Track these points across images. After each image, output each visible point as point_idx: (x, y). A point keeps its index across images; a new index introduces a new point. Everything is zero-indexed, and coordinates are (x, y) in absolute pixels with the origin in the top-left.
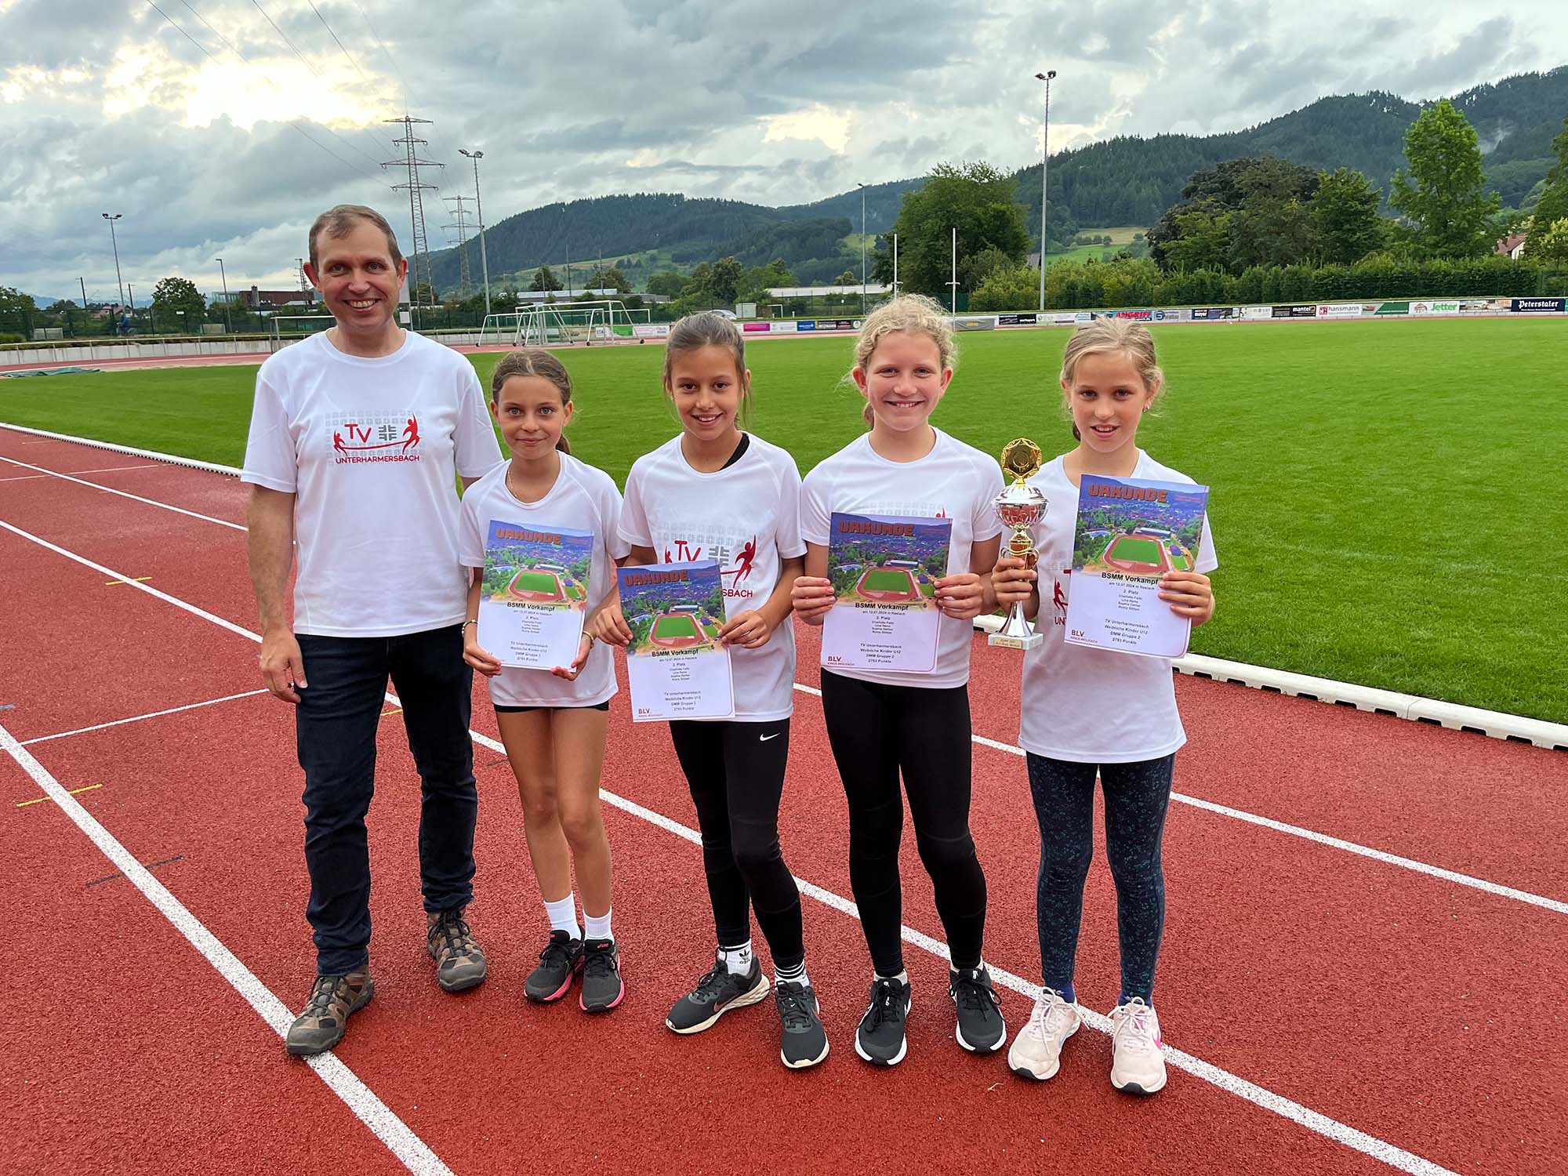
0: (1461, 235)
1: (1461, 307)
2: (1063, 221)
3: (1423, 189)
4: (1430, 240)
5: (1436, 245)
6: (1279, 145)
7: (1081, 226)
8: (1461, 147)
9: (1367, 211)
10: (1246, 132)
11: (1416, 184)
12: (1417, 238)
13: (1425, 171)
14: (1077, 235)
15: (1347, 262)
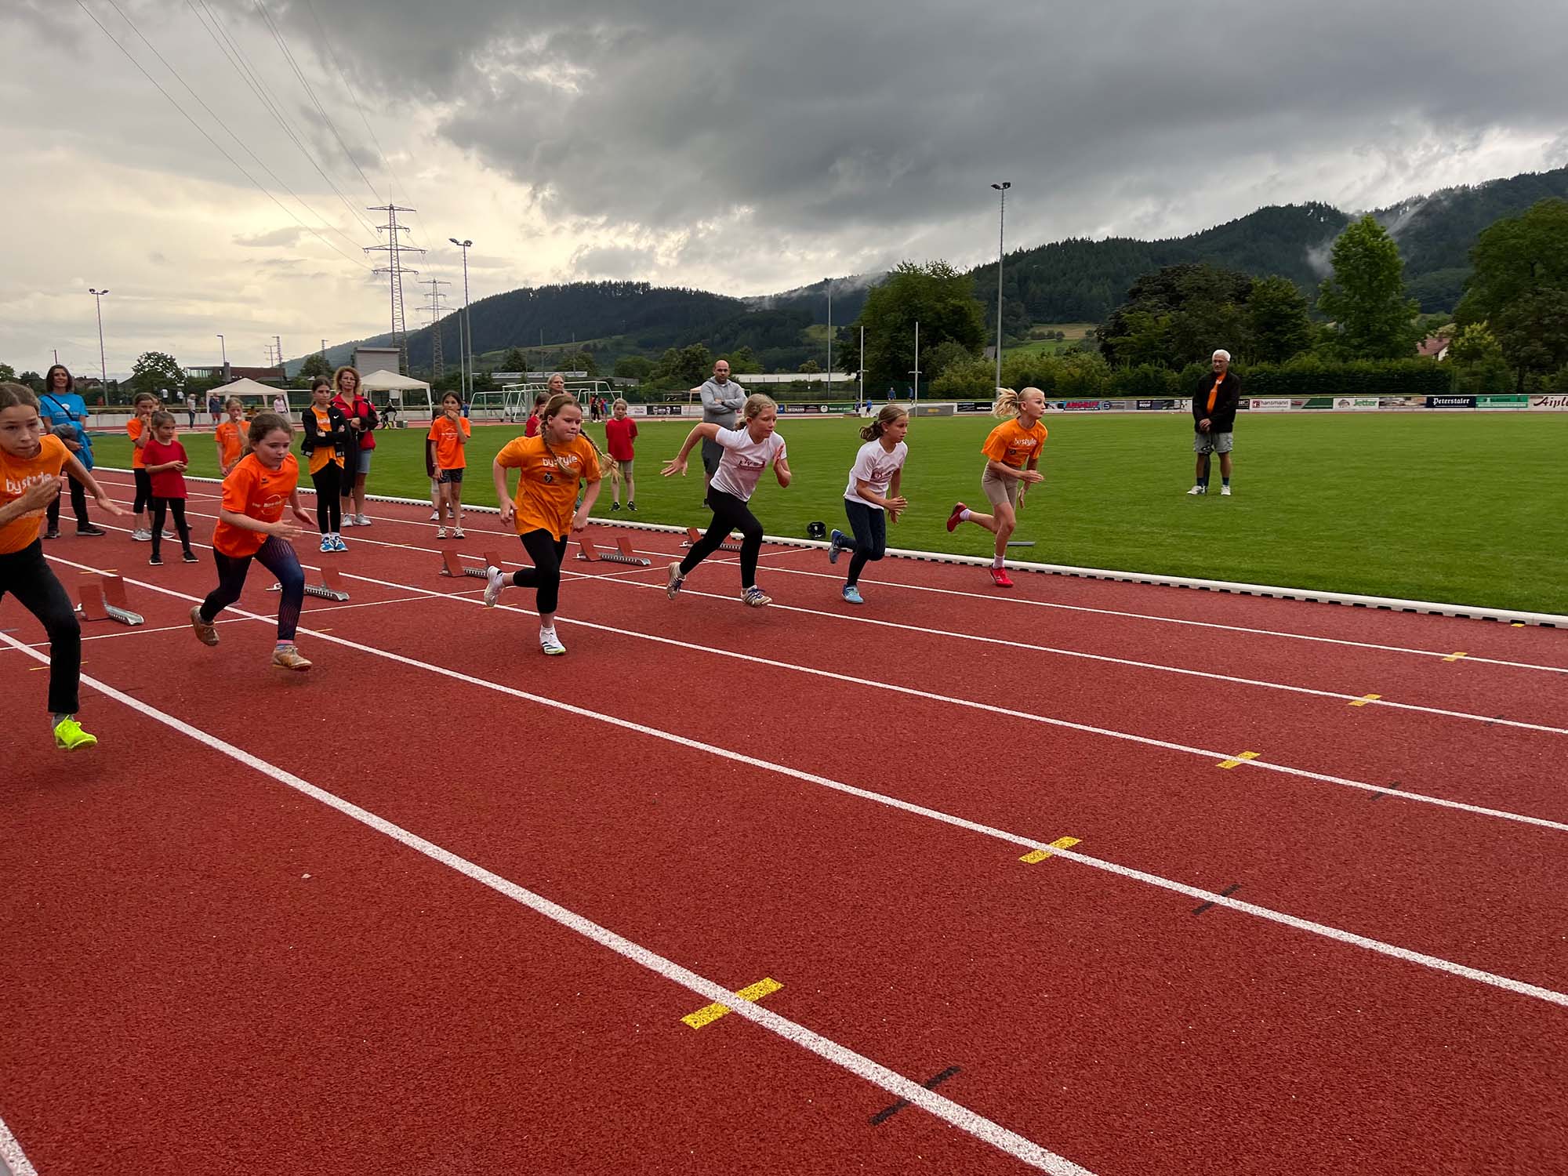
0: (1383, 338)
1: (1381, 404)
2: (1018, 316)
3: (1347, 295)
4: (1354, 342)
6: (1222, 251)
7: (1035, 322)
8: (1384, 257)
9: (1297, 314)
10: (1190, 237)
11: (1339, 290)
12: (1342, 340)
13: (1347, 278)
14: (1032, 330)
15: (1278, 361)
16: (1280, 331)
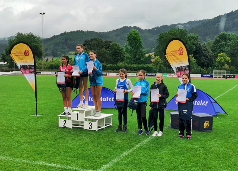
0: (139, 59)
1: (136, 75)
2: (65, 49)
3: (131, 48)
4: (133, 60)
5: (134, 61)
6: (115, 36)
7: (70, 51)
8: (138, 40)
9: (121, 52)
10: (108, 32)
11: (129, 47)
12: (130, 59)
13: (131, 44)
14: (69, 53)
15: (113, 64)
16: (117, 56)
